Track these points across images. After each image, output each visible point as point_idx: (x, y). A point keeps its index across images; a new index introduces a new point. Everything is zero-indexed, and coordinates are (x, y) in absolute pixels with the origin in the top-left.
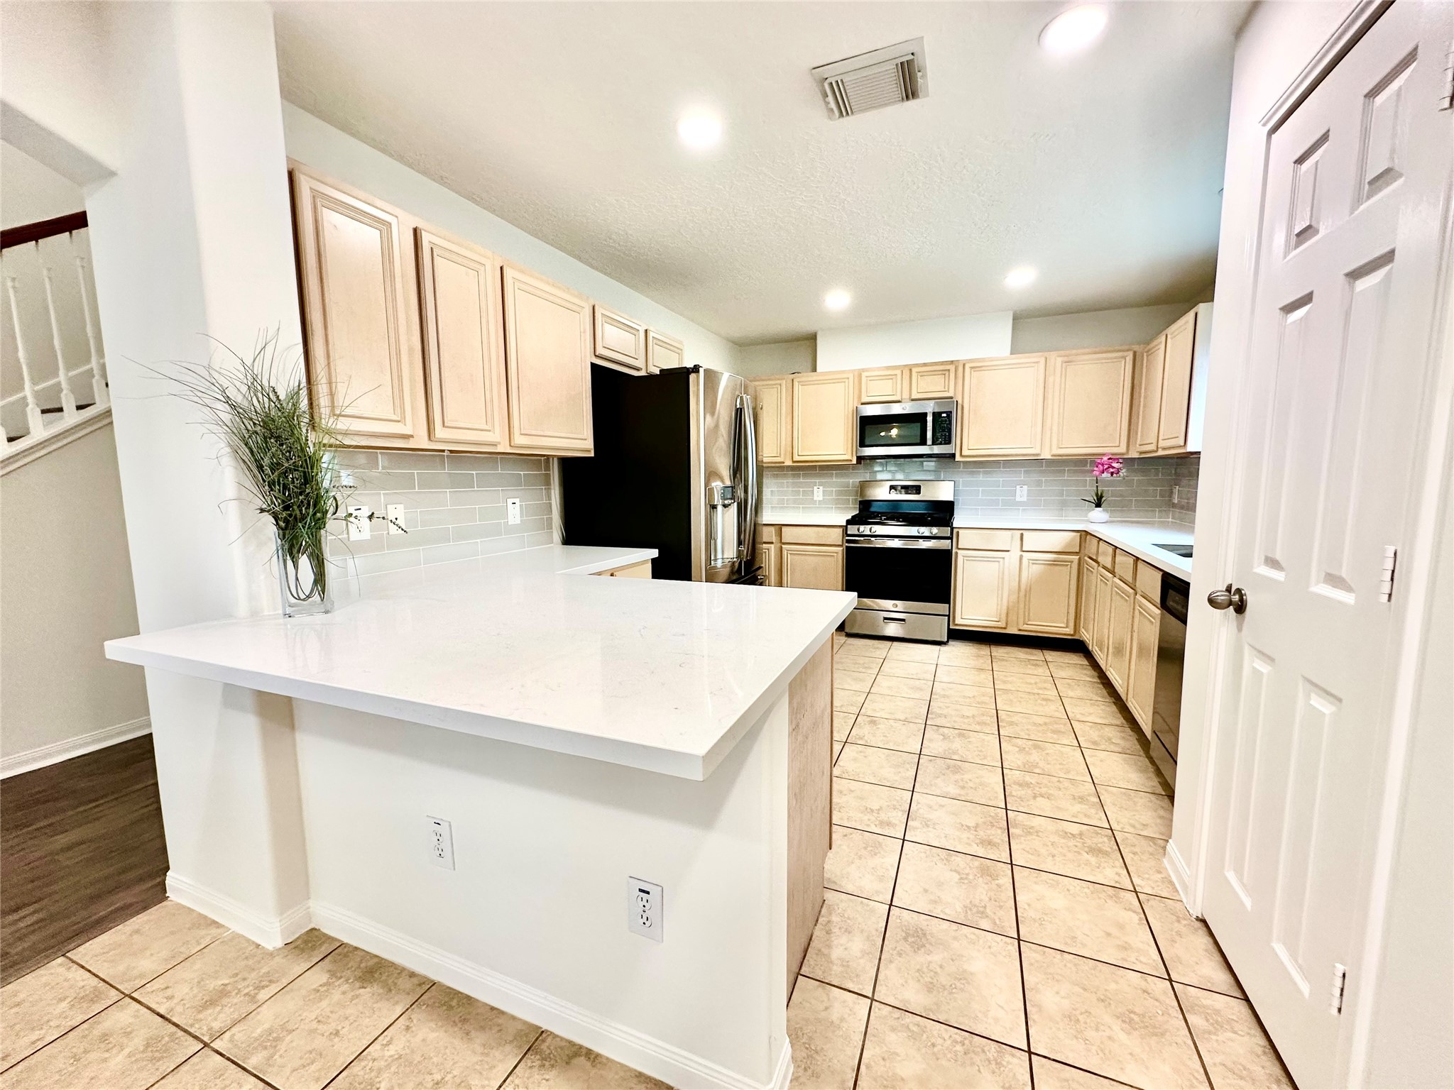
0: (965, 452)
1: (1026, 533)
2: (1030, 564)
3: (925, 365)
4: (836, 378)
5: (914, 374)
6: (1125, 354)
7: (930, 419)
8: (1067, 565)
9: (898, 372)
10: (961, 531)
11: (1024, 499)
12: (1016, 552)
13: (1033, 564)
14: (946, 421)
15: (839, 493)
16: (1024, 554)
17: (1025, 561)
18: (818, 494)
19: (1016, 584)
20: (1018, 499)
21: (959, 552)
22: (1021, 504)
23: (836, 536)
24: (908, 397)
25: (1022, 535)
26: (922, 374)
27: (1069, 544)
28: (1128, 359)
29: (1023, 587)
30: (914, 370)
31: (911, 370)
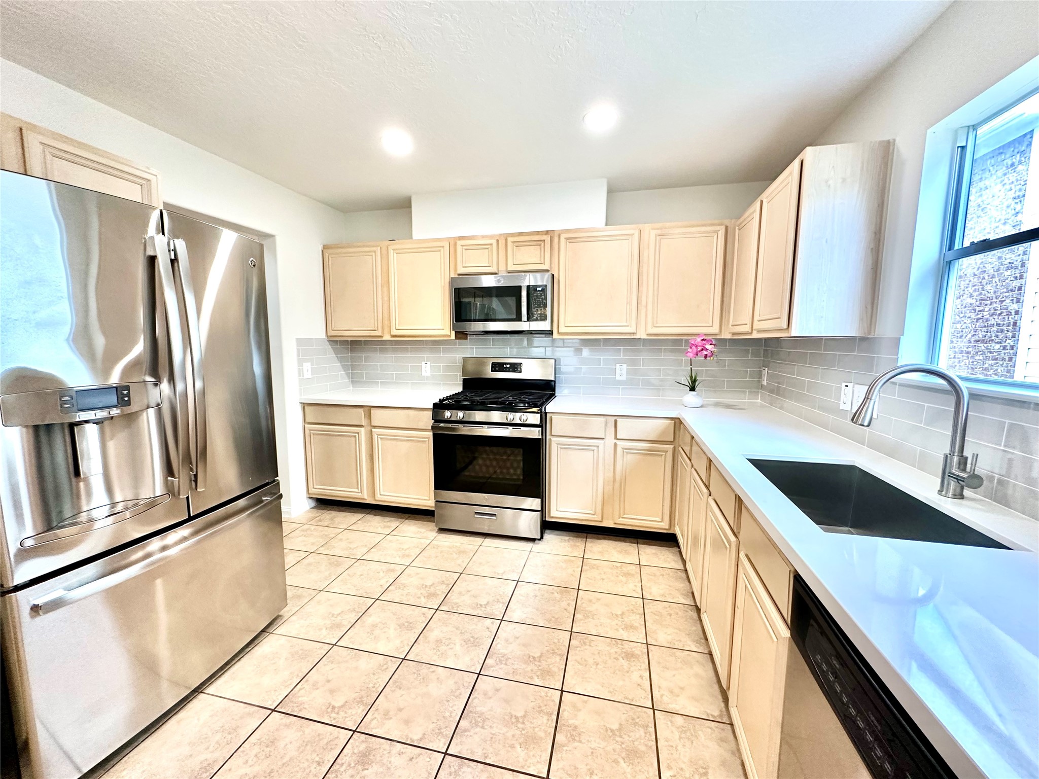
0: (562, 330)
1: (620, 421)
2: (625, 453)
3: (521, 234)
4: (431, 246)
5: (509, 244)
6: (718, 228)
7: (524, 294)
8: (662, 455)
9: (494, 242)
10: (554, 417)
11: (624, 378)
12: (610, 440)
13: (627, 453)
14: (541, 295)
15: (448, 368)
16: (618, 442)
17: (619, 450)
18: (427, 369)
19: (611, 474)
20: (618, 378)
21: (553, 439)
22: (620, 383)
23: (427, 420)
24: (505, 269)
25: (616, 422)
26: (518, 244)
27: (664, 432)
28: (720, 233)
29: (618, 478)
30: (510, 240)
31: (506, 240)
